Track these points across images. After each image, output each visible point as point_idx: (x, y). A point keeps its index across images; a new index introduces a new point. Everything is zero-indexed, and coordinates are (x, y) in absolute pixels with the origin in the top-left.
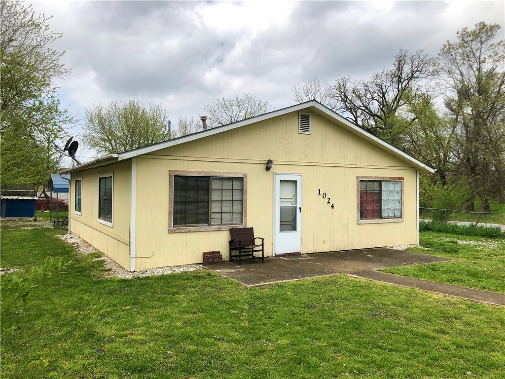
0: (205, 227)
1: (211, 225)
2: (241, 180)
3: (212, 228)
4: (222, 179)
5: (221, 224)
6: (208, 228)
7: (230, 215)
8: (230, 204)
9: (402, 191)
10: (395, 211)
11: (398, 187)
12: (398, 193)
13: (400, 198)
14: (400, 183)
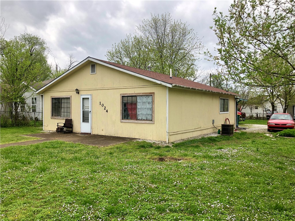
0: (59, 118)
1: (61, 117)
2: (69, 98)
4: (64, 98)
5: (64, 117)
7: (66, 113)
8: (66, 109)
9: (153, 102)
10: (147, 115)
11: (150, 99)
12: (150, 103)
13: (151, 107)
14: (151, 96)
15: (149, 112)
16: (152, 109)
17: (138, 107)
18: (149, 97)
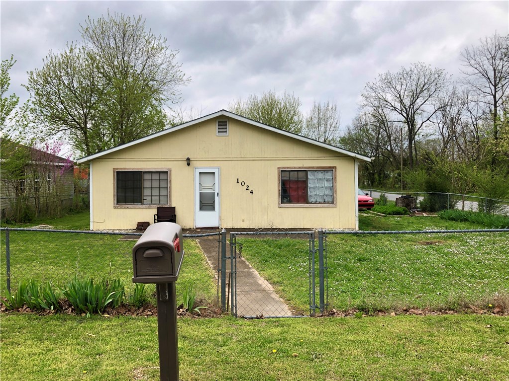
0: (139, 205)
1: (143, 204)
2: (166, 172)
3: (144, 206)
4: (151, 173)
5: (151, 204)
6: (141, 206)
7: (158, 198)
8: (158, 190)
9: (334, 179)
10: (325, 197)
11: (329, 176)
12: (330, 181)
13: (332, 185)
14: (332, 172)
15: (328, 192)
16: (333, 189)
17: (309, 185)
18: (327, 172)
